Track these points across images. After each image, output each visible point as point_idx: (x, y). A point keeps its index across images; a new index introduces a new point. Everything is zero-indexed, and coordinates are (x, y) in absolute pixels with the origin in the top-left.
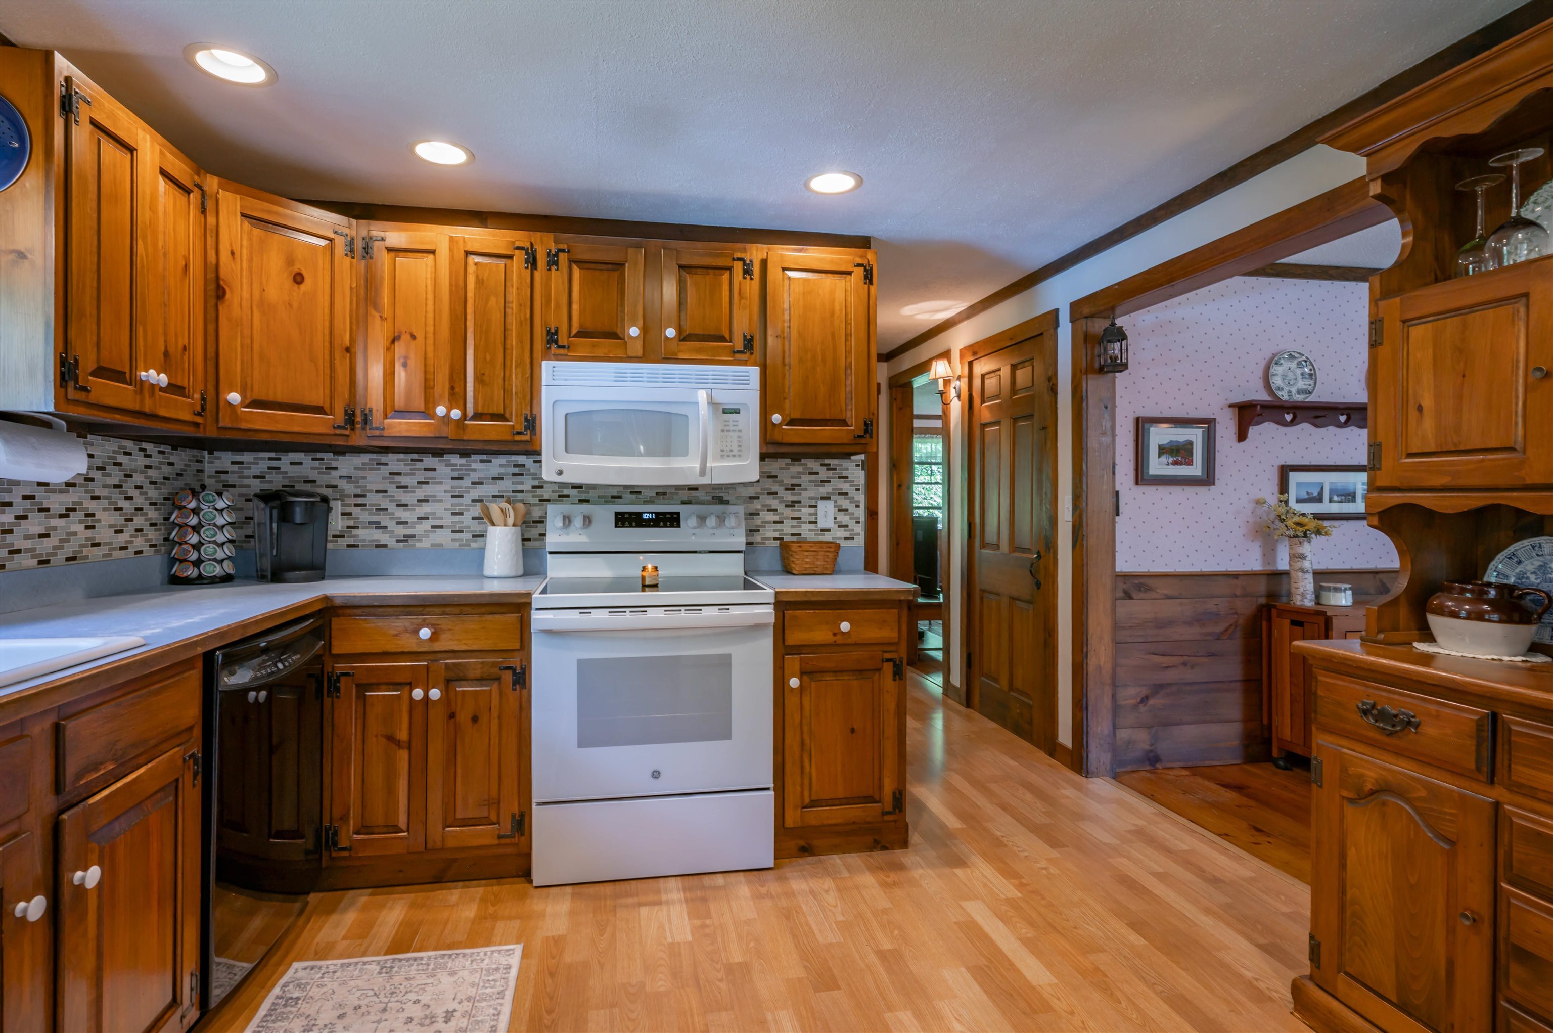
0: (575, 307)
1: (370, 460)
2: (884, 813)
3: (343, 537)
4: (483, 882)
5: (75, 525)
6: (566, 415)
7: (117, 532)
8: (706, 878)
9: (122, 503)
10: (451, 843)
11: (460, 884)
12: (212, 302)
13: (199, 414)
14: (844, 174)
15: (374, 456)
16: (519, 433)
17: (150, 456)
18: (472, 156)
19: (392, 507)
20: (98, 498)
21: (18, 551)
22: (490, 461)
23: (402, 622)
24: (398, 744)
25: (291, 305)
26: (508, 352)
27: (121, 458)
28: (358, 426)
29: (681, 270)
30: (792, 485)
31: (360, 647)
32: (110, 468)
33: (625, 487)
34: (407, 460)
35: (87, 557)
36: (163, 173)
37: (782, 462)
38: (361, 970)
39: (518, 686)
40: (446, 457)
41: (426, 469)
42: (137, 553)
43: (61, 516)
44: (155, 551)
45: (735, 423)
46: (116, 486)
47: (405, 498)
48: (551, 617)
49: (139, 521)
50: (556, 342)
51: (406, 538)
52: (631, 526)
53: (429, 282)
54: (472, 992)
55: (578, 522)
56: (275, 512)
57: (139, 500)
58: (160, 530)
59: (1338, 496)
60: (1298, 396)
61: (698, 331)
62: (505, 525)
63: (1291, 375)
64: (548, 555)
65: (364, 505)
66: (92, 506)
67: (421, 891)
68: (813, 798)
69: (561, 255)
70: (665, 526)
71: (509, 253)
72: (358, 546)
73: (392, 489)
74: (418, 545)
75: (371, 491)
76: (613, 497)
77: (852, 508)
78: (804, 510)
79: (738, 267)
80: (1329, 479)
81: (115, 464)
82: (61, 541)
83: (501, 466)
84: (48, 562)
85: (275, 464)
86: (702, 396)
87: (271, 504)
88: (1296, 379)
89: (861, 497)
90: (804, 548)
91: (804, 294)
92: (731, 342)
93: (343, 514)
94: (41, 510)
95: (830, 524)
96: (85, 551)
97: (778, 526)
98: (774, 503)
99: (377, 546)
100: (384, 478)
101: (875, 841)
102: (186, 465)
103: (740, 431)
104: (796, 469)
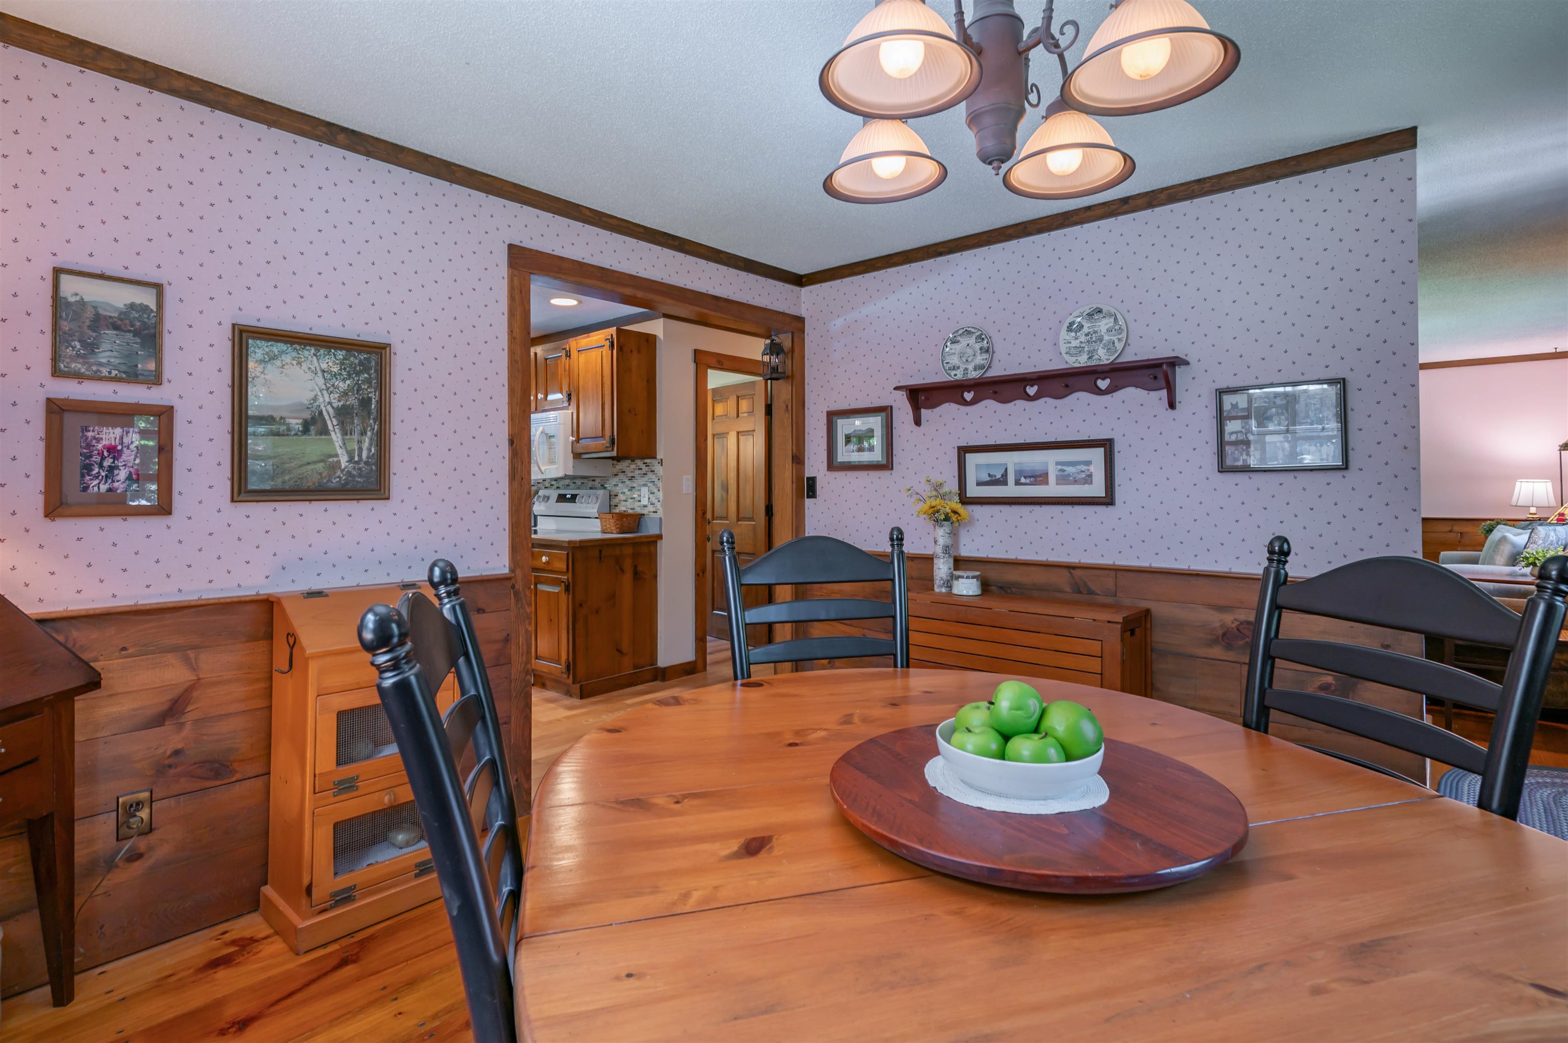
29: (546, 361)
30: (631, 477)
45: (553, 444)
59: (1025, 477)
60: (973, 373)
63: (970, 351)
64: (537, 517)
77: (656, 492)
78: (636, 493)
79: (563, 354)
80: (1012, 460)
88: (974, 355)
91: (585, 363)
95: (647, 502)
103: (555, 448)
104: (633, 466)
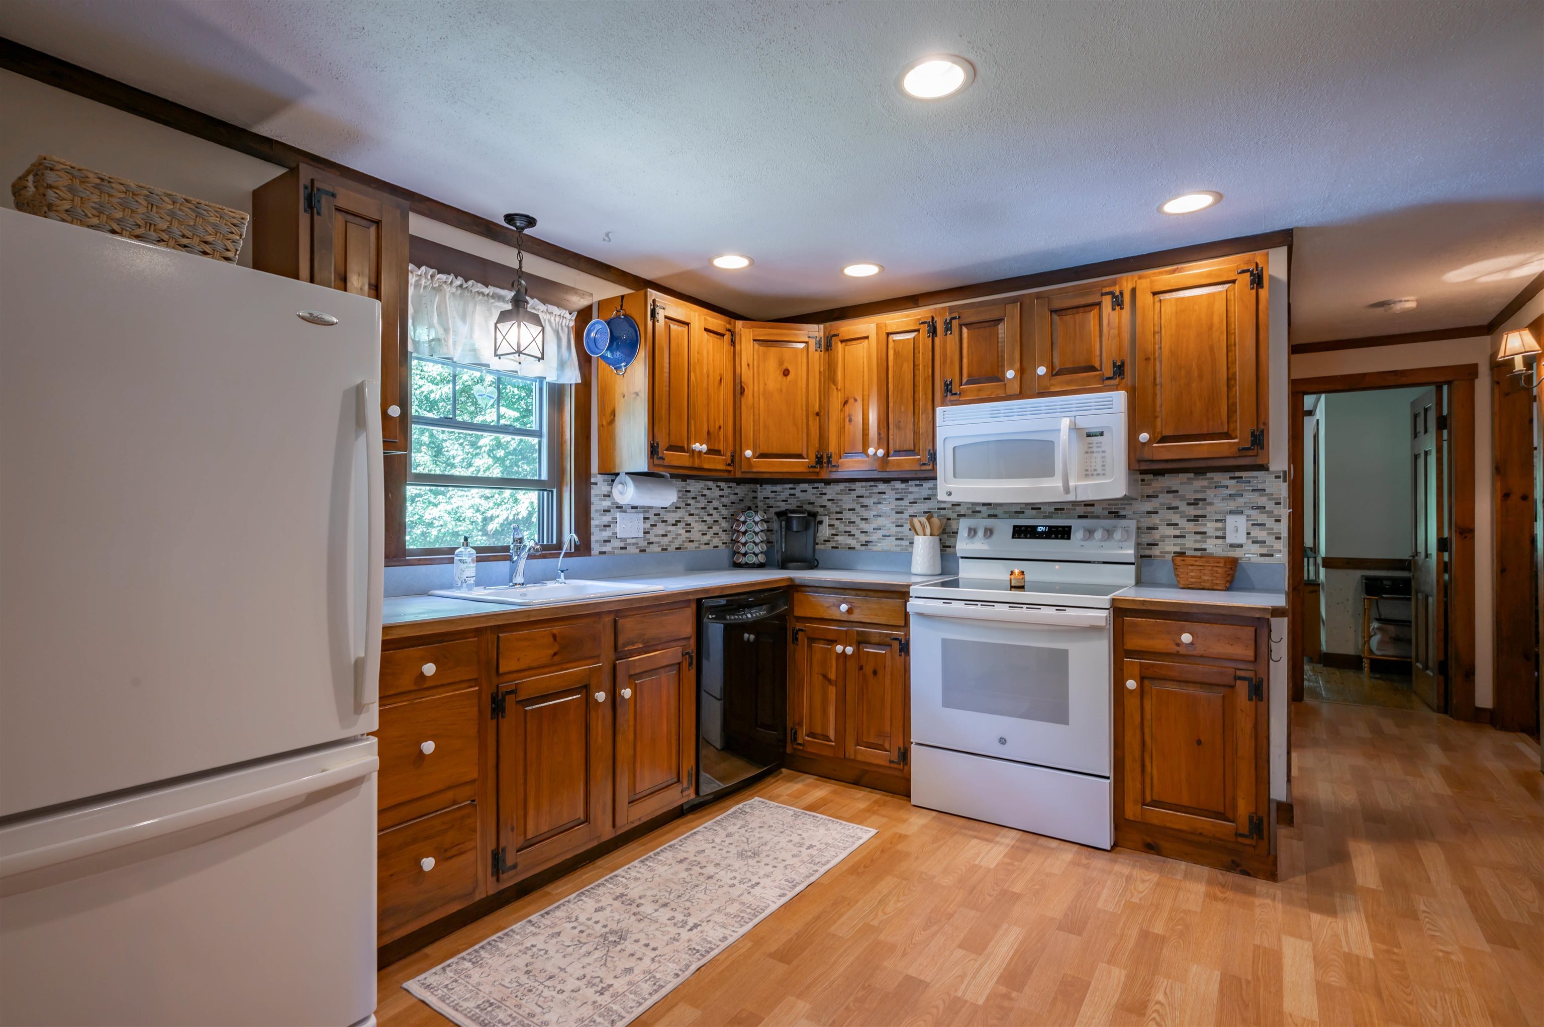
0: (965, 361)
1: (845, 487)
2: (1238, 835)
3: (829, 541)
4: (883, 793)
5: (680, 530)
6: (954, 448)
7: (703, 534)
8: (1044, 839)
9: (706, 518)
10: (860, 758)
11: (869, 789)
12: (738, 395)
13: (729, 465)
14: (1200, 194)
15: (847, 484)
16: (924, 464)
17: (723, 490)
18: (882, 267)
19: (858, 520)
20: (693, 515)
21: (652, 543)
22: (922, 485)
23: (830, 599)
24: (829, 681)
25: (781, 391)
26: (917, 403)
27: (706, 492)
28: (825, 465)
29: (1053, 314)
30: (1195, 499)
31: (809, 613)
32: (699, 498)
33: (1027, 504)
34: (867, 486)
35: (686, 548)
36: (706, 330)
37: (1183, 477)
38: (784, 812)
39: (903, 654)
40: (892, 483)
41: (879, 493)
42: (715, 547)
43: (673, 525)
44: (726, 547)
45: (1099, 445)
46: (702, 508)
47: (865, 514)
48: (922, 603)
49: (716, 529)
50: (951, 391)
51: (866, 544)
52: (1026, 537)
53: (865, 360)
54: (830, 841)
55: (980, 533)
56: (783, 523)
57: (716, 516)
58: (728, 534)
61: (1069, 365)
62: (925, 535)
64: (960, 560)
65: (842, 519)
66: (689, 519)
67: (842, 786)
68: (1155, 798)
69: (953, 322)
70: (1057, 538)
71: (916, 328)
72: (837, 548)
73: (858, 507)
74: (874, 548)
75: (845, 509)
76: (1016, 512)
77: (1270, 523)
78: (1209, 524)
79: (1107, 302)
81: (703, 495)
82: (673, 538)
83: (929, 489)
84: (666, 549)
85: (792, 492)
86: (1065, 423)
87: (782, 518)
89: (1284, 512)
90: (1188, 562)
91: (1176, 313)
92: (1101, 370)
93: (829, 525)
94: (663, 522)
95: (1241, 538)
96: (686, 545)
97: (1179, 541)
98: (1175, 518)
99: (849, 548)
100: (853, 500)
101: (1233, 861)
102: (745, 494)
103: (1104, 452)
104: (1200, 483)
